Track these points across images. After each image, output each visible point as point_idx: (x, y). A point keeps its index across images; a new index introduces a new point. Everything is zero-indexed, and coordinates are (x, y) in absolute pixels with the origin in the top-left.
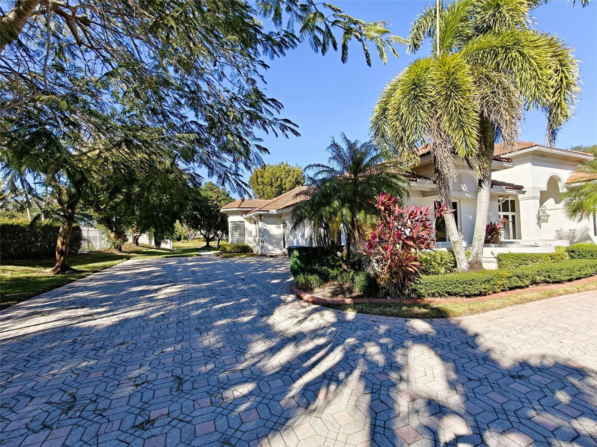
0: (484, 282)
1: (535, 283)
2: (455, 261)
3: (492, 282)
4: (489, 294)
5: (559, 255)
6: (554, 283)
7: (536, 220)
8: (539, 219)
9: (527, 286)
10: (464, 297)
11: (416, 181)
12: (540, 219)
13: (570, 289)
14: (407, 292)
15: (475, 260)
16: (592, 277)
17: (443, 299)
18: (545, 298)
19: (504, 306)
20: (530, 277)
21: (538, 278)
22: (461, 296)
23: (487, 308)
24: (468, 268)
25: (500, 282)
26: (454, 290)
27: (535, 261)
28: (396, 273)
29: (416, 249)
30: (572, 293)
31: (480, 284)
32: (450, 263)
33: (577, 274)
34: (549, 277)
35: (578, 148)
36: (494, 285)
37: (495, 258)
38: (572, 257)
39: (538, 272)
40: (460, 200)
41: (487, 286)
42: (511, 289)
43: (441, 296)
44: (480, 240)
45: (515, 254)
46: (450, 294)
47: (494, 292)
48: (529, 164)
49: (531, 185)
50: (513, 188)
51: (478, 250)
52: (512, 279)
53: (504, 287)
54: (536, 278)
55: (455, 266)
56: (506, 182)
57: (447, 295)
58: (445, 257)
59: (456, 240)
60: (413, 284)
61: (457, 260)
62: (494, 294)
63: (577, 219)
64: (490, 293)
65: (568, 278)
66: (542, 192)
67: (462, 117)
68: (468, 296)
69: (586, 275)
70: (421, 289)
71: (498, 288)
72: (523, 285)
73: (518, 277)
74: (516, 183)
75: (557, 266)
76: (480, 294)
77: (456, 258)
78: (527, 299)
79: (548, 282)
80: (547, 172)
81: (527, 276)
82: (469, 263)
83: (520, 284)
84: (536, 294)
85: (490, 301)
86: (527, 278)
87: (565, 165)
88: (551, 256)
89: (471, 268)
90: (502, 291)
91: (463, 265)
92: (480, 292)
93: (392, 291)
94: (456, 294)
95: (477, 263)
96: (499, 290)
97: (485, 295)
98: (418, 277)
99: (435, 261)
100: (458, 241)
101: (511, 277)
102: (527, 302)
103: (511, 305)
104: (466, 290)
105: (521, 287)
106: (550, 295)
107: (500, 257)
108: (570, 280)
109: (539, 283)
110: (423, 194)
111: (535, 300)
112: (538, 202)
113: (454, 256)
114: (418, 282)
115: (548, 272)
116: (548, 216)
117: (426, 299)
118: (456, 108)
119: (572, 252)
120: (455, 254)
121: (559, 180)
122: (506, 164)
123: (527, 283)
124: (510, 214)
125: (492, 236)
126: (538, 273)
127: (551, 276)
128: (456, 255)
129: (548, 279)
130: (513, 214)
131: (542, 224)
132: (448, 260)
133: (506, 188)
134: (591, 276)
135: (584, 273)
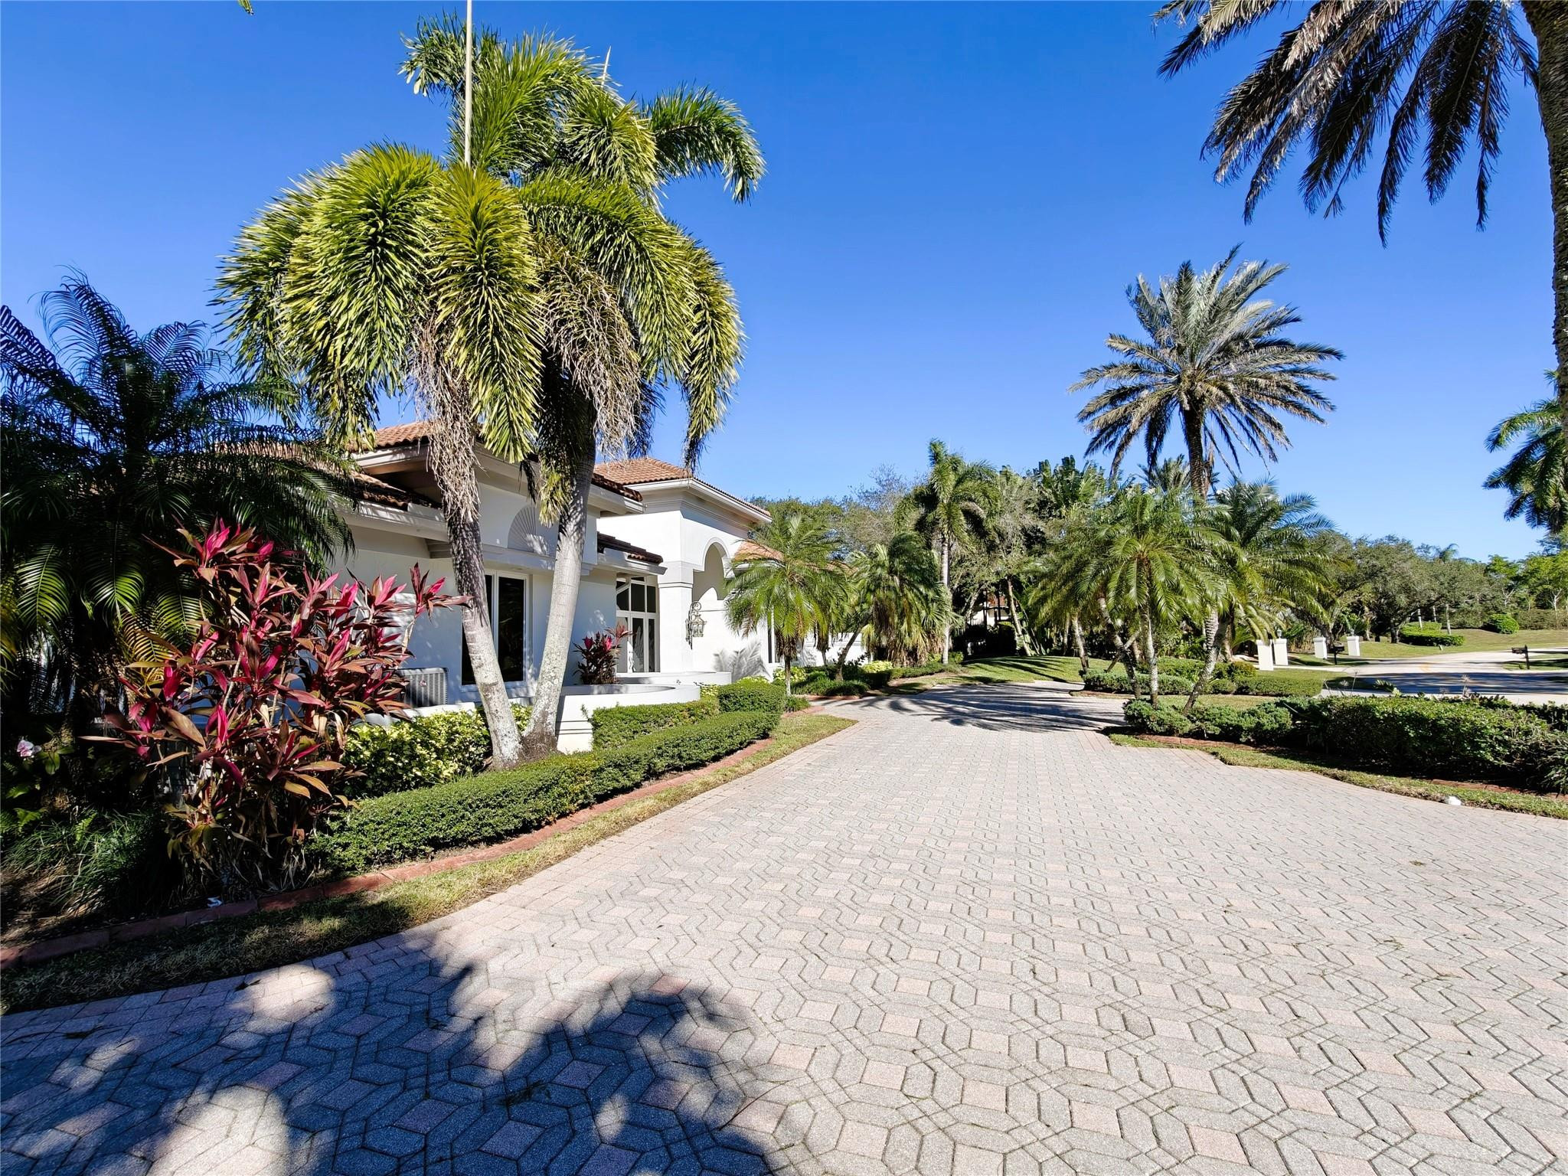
0: (536, 793)
1: (652, 774)
2: (490, 738)
3: (556, 790)
4: (549, 823)
5: (703, 707)
6: (688, 768)
7: (685, 631)
8: (689, 629)
9: (638, 785)
10: (483, 845)
11: (404, 508)
12: (693, 630)
13: (711, 779)
14: (290, 867)
15: (538, 730)
16: (753, 746)
17: (419, 864)
18: (666, 809)
19: (575, 848)
20: (644, 762)
21: (660, 764)
22: (473, 844)
23: (532, 865)
24: (520, 755)
25: (577, 788)
26: (452, 832)
27: (662, 722)
28: (252, 807)
29: (331, 717)
30: (716, 785)
31: (525, 801)
32: (477, 745)
33: (727, 744)
34: (680, 757)
35: (759, 501)
36: (560, 795)
37: (589, 720)
38: (726, 709)
39: (659, 748)
40: (531, 576)
41: (541, 804)
42: (601, 798)
43: (413, 855)
44: (551, 679)
45: (627, 709)
46: (438, 844)
47: (563, 815)
48: (677, 515)
49: (678, 558)
50: (642, 560)
51: (547, 706)
52: (604, 775)
53: (586, 797)
54: (655, 764)
55: (489, 753)
56: (633, 544)
57: (429, 849)
58: (460, 729)
59: (489, 681)
60: (315, 834)
61: (493, 735)
62: (563, 821)
63: (742, 632)
64: (550, 818)
65: (712, 754)
66: (696, 573)
67: (502, 346)
68: (490, 841)
69: (741, 744)
70: (345, 846)
71: (572, 801)
72: (629, 784)
73: (617, 766)
74: (650, 550)
75: (695, 729)
76: (527, 827)
77: (491, 729)
78: (629, 819)
79: (678, 769)
80: (706, 534)
81: (636, 762)
82: (523, 740)
83: (625, 782)
84: (650, 803)
85: (544, 842)
86: (636, 766)
87: (733, 525)
88: (689, 710)
89: (527, 752)
90: (583, 806)
91: (507, 747)
92: (524, 821)
93: (233, 874)
94: (458, 842)
95: (541, 740)
96: (572, 807)
97: (539, 827)
98: (337, 808)
99: (425, 744)
100: (495, 684)
101: (601, 770)
102: (628, 827)
103: (591, 844)
104: (486, 825)
105: (625, 790)
106: (675, 801)
107: (598, 719)
108: (716, 758)
109: (663, 773)
110: (429, 548)
111: (644, 819)
112: (688, 593)
113: (486, 725)
114: (335, 825)
115: (678, 745)
116: (703, 623)
117: (360, 878)
118: (488, 316)
119: (727, 697)
120: (488, 717)
121: (725, 554)
122: (629, 504)
123: (637, 777)
124: (645, 616)
125: (599, 667)
126: (660, 751)
127: (684, 754)
128: (490, 723)
129: (678, 762)
130: (651, 616)
131: (695, 640)
132: (469, 738)
133: (629, 557)
134: (750, 743)
135: (737, 740)
